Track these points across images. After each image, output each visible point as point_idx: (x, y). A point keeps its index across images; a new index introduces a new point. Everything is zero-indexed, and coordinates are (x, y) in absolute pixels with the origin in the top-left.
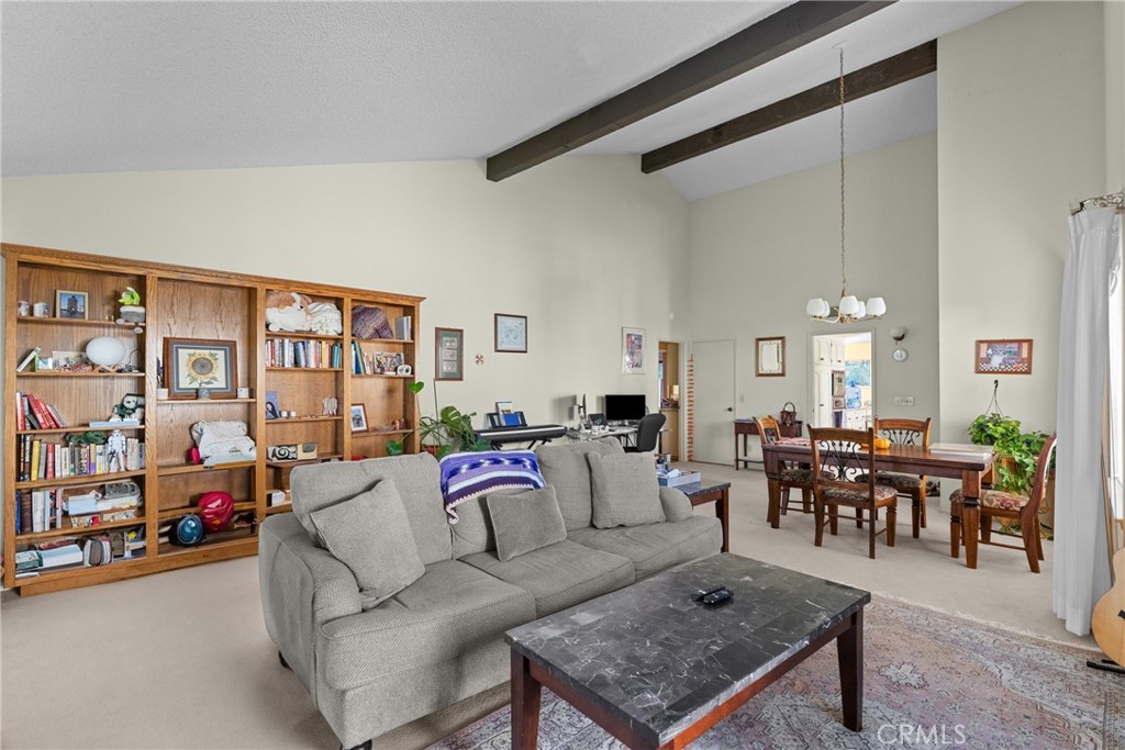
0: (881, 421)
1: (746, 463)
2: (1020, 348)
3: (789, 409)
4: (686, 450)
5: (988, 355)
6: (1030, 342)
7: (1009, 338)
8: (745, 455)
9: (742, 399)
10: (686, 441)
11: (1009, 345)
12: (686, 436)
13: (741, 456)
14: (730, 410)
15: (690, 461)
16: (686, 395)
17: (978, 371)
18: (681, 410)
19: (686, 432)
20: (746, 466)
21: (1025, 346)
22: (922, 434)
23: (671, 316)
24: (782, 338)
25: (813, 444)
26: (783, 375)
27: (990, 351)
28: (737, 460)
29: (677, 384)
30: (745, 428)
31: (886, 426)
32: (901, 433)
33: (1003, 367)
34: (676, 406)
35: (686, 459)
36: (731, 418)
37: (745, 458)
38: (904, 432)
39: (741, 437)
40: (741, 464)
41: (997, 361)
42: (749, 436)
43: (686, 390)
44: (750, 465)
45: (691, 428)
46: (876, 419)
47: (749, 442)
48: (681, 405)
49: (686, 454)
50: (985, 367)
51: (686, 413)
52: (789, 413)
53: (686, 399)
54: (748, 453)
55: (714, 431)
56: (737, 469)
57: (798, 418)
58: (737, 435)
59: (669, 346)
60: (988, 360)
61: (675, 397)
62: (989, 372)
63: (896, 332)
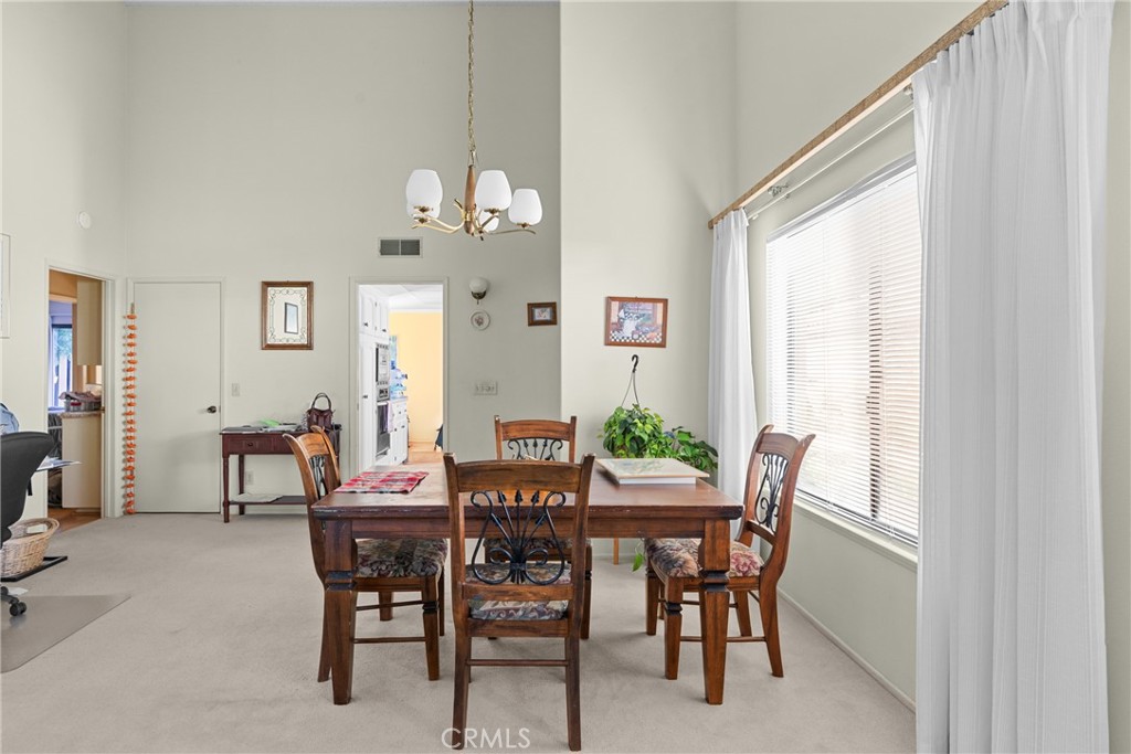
0: (506, 425)
1: (242, 507)
2: (654, 309)
3: (322, 405)
4: (119, 492)
5: (620, 319)
6: (665, 302)
7: (642, 297)
8: (241, 492)
9: (235, 391)
10: (119, 474)
11: (643, 305)
12: (119, 465)
13: (233, 495)
14: (212, 410)
15: (128, 513)
16: (119, 384)
17: (608, 343)
18: (107, 416)
19: (119, 457)
20: (242, 512)
21: (660, 306)
22: (566, 444)
23: (85, 221)
24: (308, 284)
25: (453, 497)
26: (309, 347)
27: (622, 314)
28: (227, 504)
29: (100, 364)
30: (240, 444)
31: (513, 434)
32: (535, 445)
33: (636, 336)
34: (96, 406)
35: (119, 511)
36: (214, 425)
37: (242, 498)
38: (541, 442)
39: (234, 460)
40: (234, 510)
41: (629, 328)
42: (248, 458)
43: (119, 375)
44: (249, 510)
45: (129, 450)
46: (497, 422)
47: (248, 468)
48: (107, 403)
49: (119, 501)
50: (616, 336)
51: (119, 419)
52: (321, 412)
53: (119, 392)
54: (247, 488)
55: (178, 452)
56: (227, 520)
57: (334, 421)
58: (226, 457)
59: (80, 285)
60: (619, 326)
61: (95, 390)
62: (620, 344)
63: (476, 286)
